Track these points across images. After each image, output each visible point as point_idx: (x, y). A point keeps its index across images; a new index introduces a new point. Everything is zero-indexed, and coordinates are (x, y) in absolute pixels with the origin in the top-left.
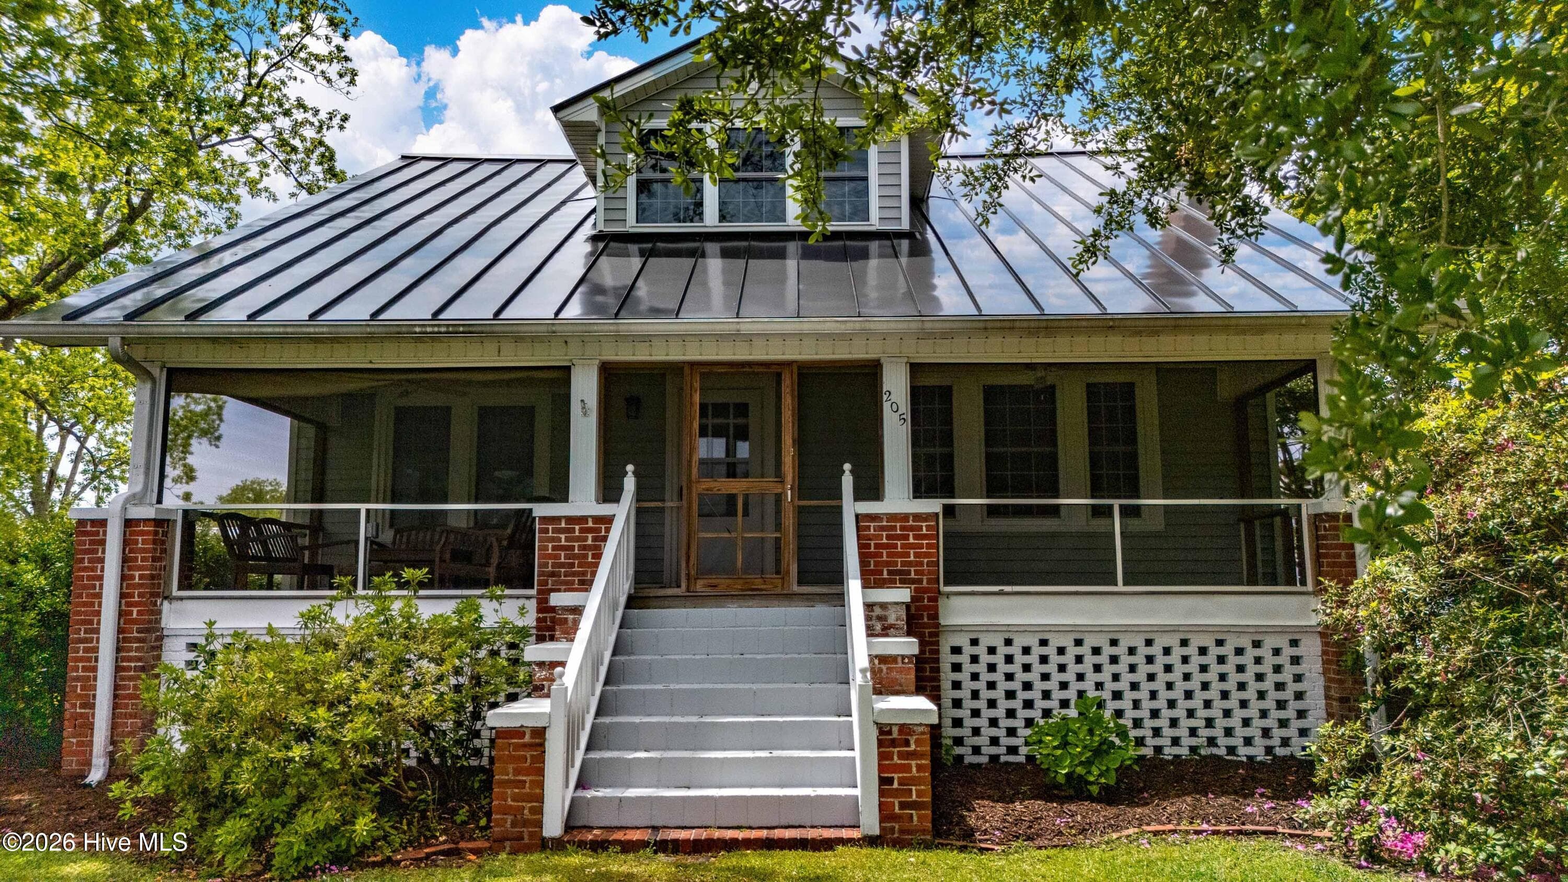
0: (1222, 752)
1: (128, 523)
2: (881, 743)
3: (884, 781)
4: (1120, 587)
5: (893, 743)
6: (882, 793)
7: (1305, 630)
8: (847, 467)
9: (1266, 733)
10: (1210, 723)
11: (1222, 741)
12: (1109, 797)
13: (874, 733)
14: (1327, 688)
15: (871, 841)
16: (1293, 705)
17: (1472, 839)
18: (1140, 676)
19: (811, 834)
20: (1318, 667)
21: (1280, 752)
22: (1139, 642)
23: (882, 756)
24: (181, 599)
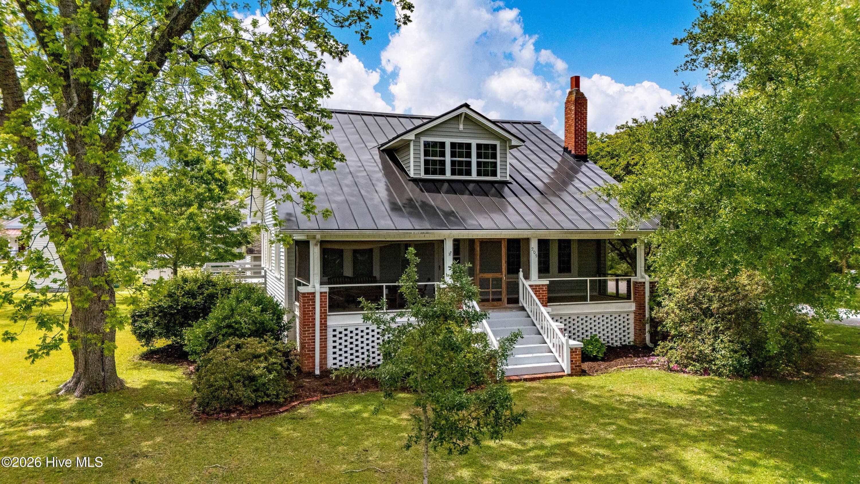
0: (610, 344)
1: (321, 293)
2: (571, 352)
3: (572, 361)
4: (589, 302)
5: (574, 352)
6: (571, 364)
7: (630, 312)
8: (521, 270)
9: (620, 339)
10: (608, 337)
11: (611, 342)
12: (603, 360)
13: (569, 350)
14: (635, 327)
15: (569, 375)
16: (627, 331)
17: (694, 366)
18: (592, 326)
19: (549, 375)
20: (633, 321)
21: (624, 343)
22: (592, 317)
23: (571, 355)
24: (330, 315)
